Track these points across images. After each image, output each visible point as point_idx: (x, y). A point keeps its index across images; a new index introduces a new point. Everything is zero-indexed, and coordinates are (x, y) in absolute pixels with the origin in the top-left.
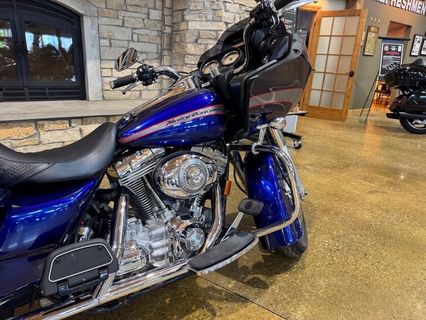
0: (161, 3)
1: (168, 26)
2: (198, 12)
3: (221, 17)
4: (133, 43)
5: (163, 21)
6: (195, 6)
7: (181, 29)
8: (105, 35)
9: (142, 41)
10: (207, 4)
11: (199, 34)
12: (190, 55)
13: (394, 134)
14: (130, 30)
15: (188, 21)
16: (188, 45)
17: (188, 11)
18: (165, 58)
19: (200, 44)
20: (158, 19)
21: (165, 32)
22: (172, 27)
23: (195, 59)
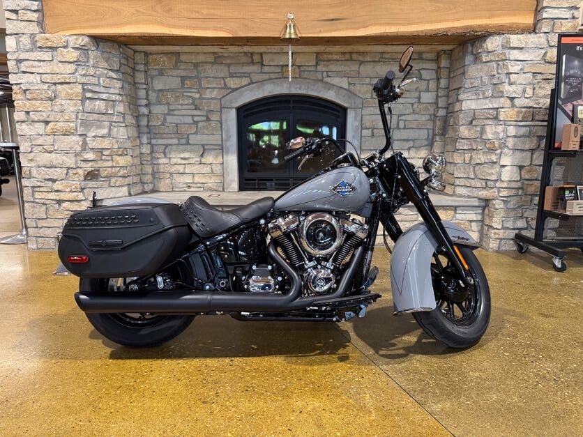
0: (435, 84)
1: (442, 108)
2: (474, 89)
3: (502, 92)
4: (398, 131)
5: (436, 103)
6: (472, 84)
7: (456, 110)
8: (368, 124)
9: (410, 126)
10: (485, 79)
11: (474, 114)
12: (463, 139)
14: (396, 117)
15: (462, 101)
16: (461, 128)
17: (463, 89)
18: (435, 144)
19: (476, 126)
20: (431, 102)
21: (438, 115)
22: (447, 108)
23: (469, 143)
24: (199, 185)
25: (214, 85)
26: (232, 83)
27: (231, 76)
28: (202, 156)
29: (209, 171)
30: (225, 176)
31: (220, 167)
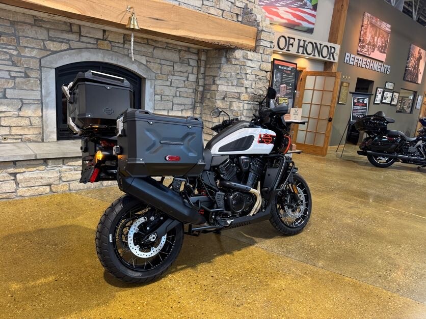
0: (197, 70)
1: (201, 86)
2: (226, 79)
3: (243, 84)
4: (176, 98)
5: (197, 82)
6: (225, 75)
7: (212, 89)
8: (158, 92)
9: (183, 96)
10: (233, 74)
11: (226, 94)
13: (363, 167)
14: (175, 89)
15: (218, 85)
16: (217, 101)
17: (218, 77)
18: (197, 108)
19: (227, 101)
20: (194, 81)
21: (198, 90)
22: (204, 87)
24: (16, 137)
25: (34, 46)
26: (52, 46)
27: (51, 39)
28: (20, 109)
29: (28, 123)
30: (44, 128)
31: (39, 120)
